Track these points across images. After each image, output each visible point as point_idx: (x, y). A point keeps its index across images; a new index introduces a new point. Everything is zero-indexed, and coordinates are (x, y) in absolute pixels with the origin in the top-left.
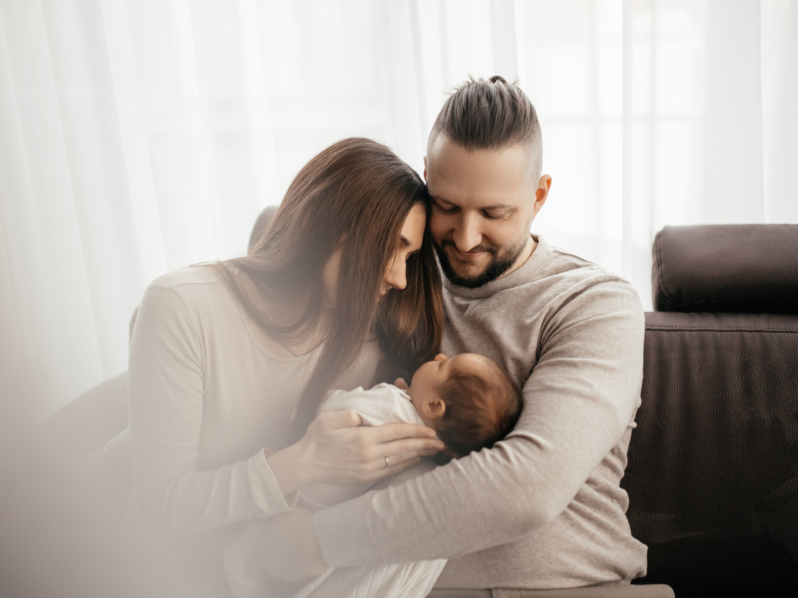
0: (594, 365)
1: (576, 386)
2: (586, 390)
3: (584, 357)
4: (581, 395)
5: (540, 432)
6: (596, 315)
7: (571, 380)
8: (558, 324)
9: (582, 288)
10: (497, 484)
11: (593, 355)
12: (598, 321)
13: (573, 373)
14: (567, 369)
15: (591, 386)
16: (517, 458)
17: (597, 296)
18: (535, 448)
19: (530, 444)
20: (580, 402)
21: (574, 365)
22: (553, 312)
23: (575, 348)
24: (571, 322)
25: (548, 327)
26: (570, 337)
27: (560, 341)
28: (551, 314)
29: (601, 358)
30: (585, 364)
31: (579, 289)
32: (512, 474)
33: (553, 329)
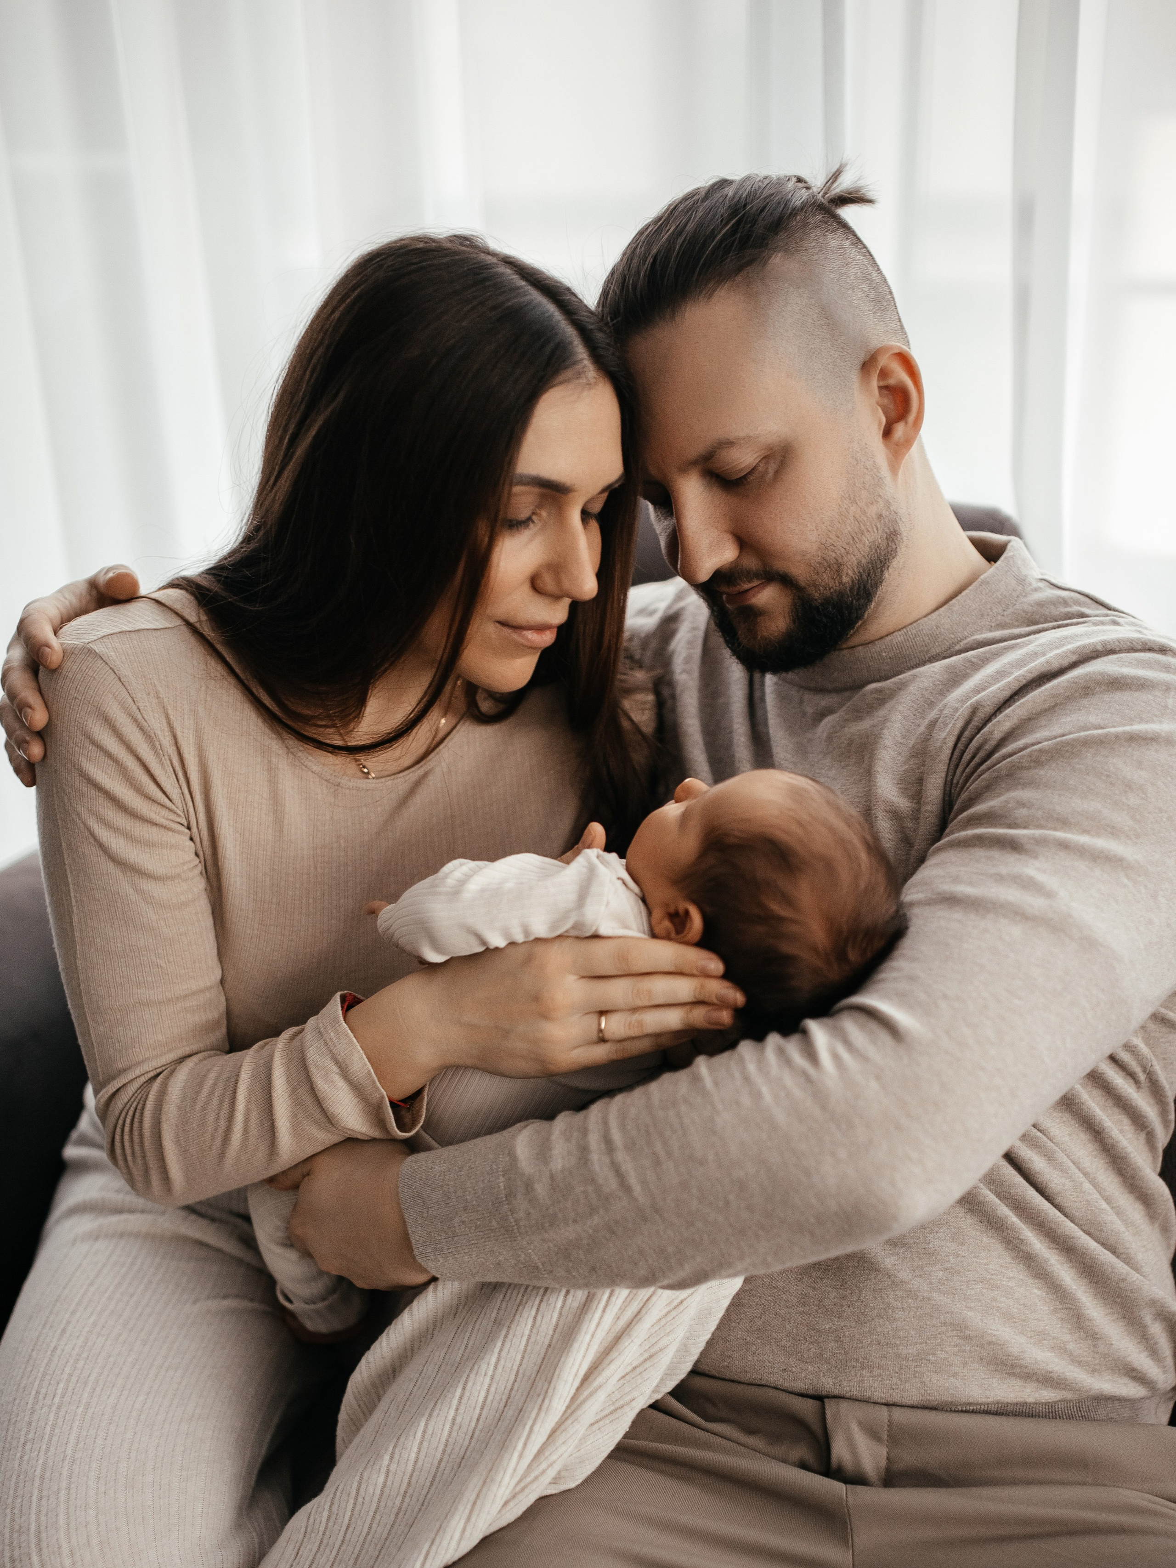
0: (1064, 846)
1: (1010, 894)
2: (1034, 903)
3: (1039, 827)
4: (1018, 914)
6: (1084, 728)
7: (1000, 878)
8: (988, 747)
9: (1065, 663)
10: (781, 1117)
11: (1064, 823)
12: (1087, 743)
13: (1009, 864)
14: (996, 853)
15: (1050, 895)
16: (836, 1057)
17: (1099, 683)
18: (884, 1036)
19: (873, 1026)
20: (1015, 931)
21: (1013, 846)
22: (981, 715)
23: (1022, 804)
24: (1021, 743)
25: (967, 756)
26: (1012, 777)
27: (988, 788)
28: (976, 722)
29: (1085, 831)
30: (1041, 842)
31: (1056, 665)
32: (819, 1095)
33: (977, 759)
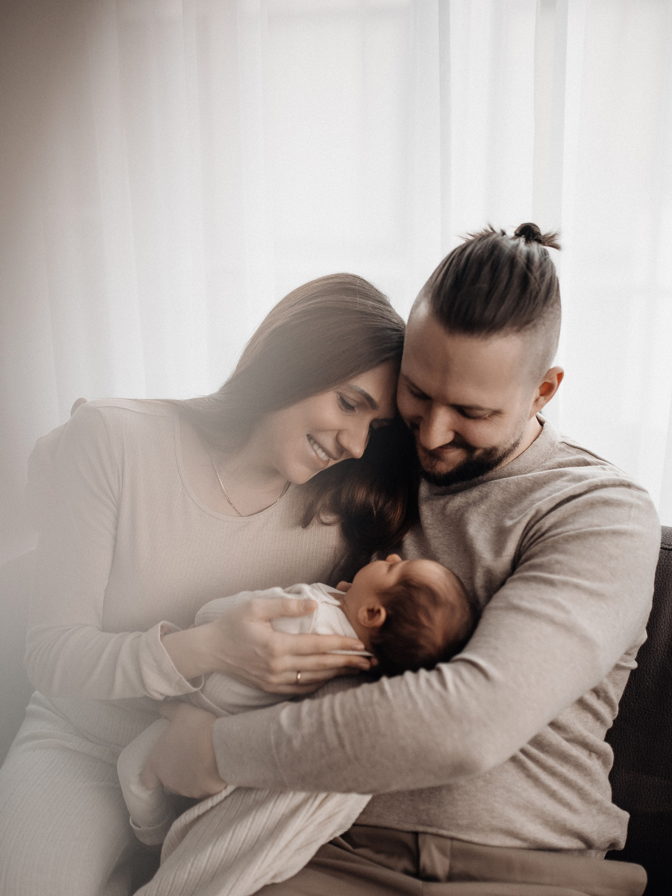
0: (577, 587)
1: (548, 610)
2: (559, 616)
3: (565, 574)
4: (551, 621)
5: (491, 659)
6: (591, 526)
7: (543, 601)
8: (543, 530)
9: (582, 491)
10: (427, 715)
11: (577, 574)
12: (592, 534)
13: (548, 592)
14: (542, 587)
15: (567, 612)
16: (456, 686)
17: (598, 502)
18: (480, 677)
19: (475, 671)
20: (548, 629)
21: (551, 583)
22: (540, 515)
23: (558, 562)
24: (559, 530)
25: (531, 533)
26: (554, 548)
27: (542, 552)
28: (538, 517)
29: (588, 579)
30: (565, 584)
31: (578, 492)
32: (447, 706)
33: (536, 536)
